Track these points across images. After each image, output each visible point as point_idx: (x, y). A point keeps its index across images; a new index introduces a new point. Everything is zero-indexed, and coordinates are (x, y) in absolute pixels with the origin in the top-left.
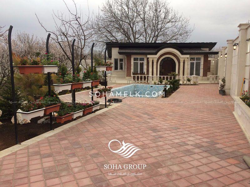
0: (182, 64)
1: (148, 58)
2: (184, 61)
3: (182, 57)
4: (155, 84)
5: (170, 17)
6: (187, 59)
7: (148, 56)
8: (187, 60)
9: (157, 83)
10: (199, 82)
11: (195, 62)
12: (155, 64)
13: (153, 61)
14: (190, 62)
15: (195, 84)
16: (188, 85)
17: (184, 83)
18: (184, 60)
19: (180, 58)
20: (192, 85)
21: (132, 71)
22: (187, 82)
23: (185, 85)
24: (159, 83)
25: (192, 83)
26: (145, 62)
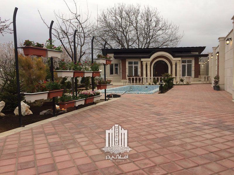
0: (174, 66)
2: (176, 63)
3: (174, 60)
4: (150, 84)
5: (160, 26)
7: (142, 60)
9: (152, 84)
10: (192, 83)
11: (186, 64)
12: (149, 66)
13: (146, 64)
14: (181, 64)
16: (181, 85)
17: (178, 84)
19: (172, 61)
20: (185, 85)
21: (127, 74)
22: (180, 83)
23: (178, 85)
24: (154, 84)
25: (185, 83)
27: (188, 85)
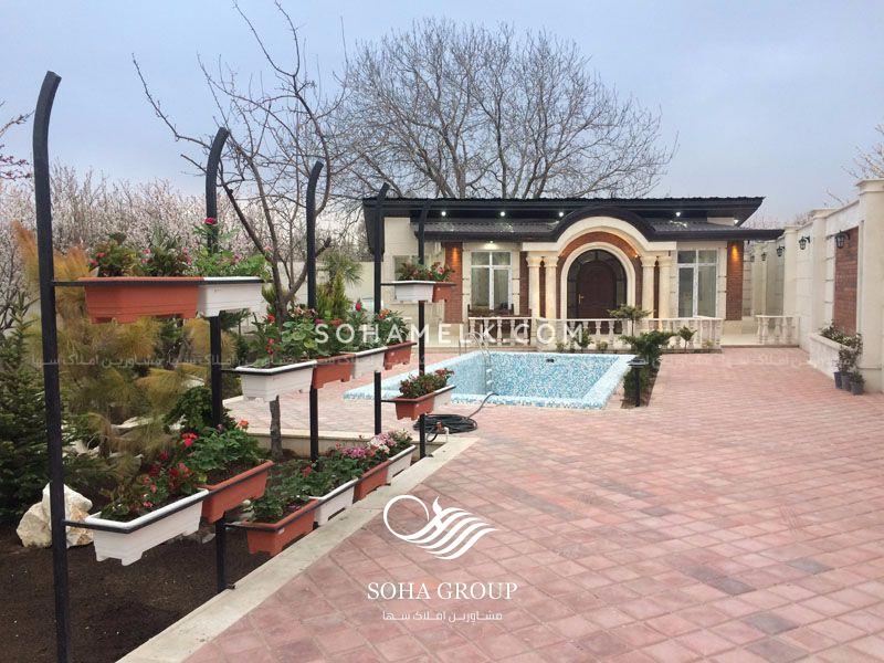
0: (648, 275)
1: (524, 255)
2: (657, 263)
3: (650, 250)
5: (588, 111)
6: (666, 257)
7: (526, 247)
8: (667, 260)
11: (696, 266)
12: (551, 274)
14: (677, 267)
15: (708, 350)
16: (684, 351)
18: (655, 259)
19: (640, 253)
20: (697, 351)
21: (466, 301)
22: (678, 344)
23: (672, 351)
24: (577, 346)
26: (513, 268)
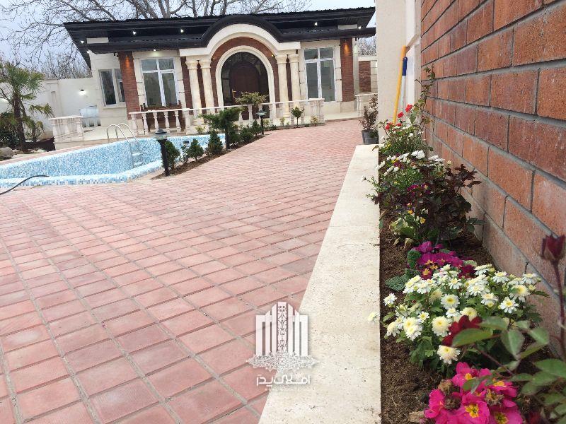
0: (282, 70)
1: (183, 60)
2: (288, 60)
3: (283, 50)
8: (295, 57)
10: (327, 118)
11: (318, 61)
12: (206, 74)
13: (199, 66)
14: (304, 63)
15: (315, 123)
16: (297, 126)
17: (285, 124)
19: (276, 53)
20: (307, 126)
21: (142, 101)
23: (288, 127)
25: (307, 120)
26: (177, 71)
27: (315, 125)
